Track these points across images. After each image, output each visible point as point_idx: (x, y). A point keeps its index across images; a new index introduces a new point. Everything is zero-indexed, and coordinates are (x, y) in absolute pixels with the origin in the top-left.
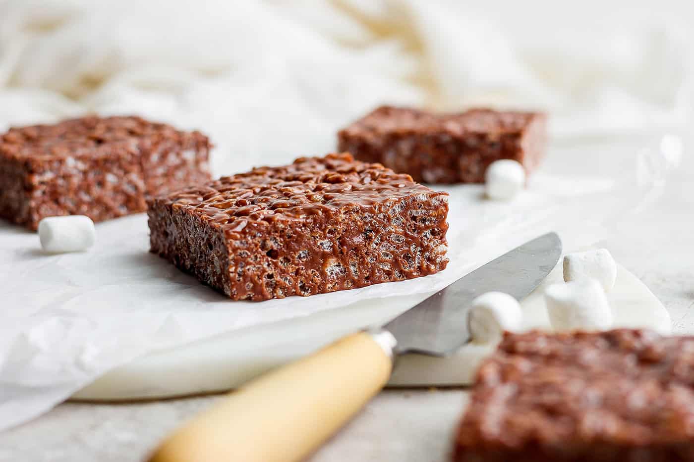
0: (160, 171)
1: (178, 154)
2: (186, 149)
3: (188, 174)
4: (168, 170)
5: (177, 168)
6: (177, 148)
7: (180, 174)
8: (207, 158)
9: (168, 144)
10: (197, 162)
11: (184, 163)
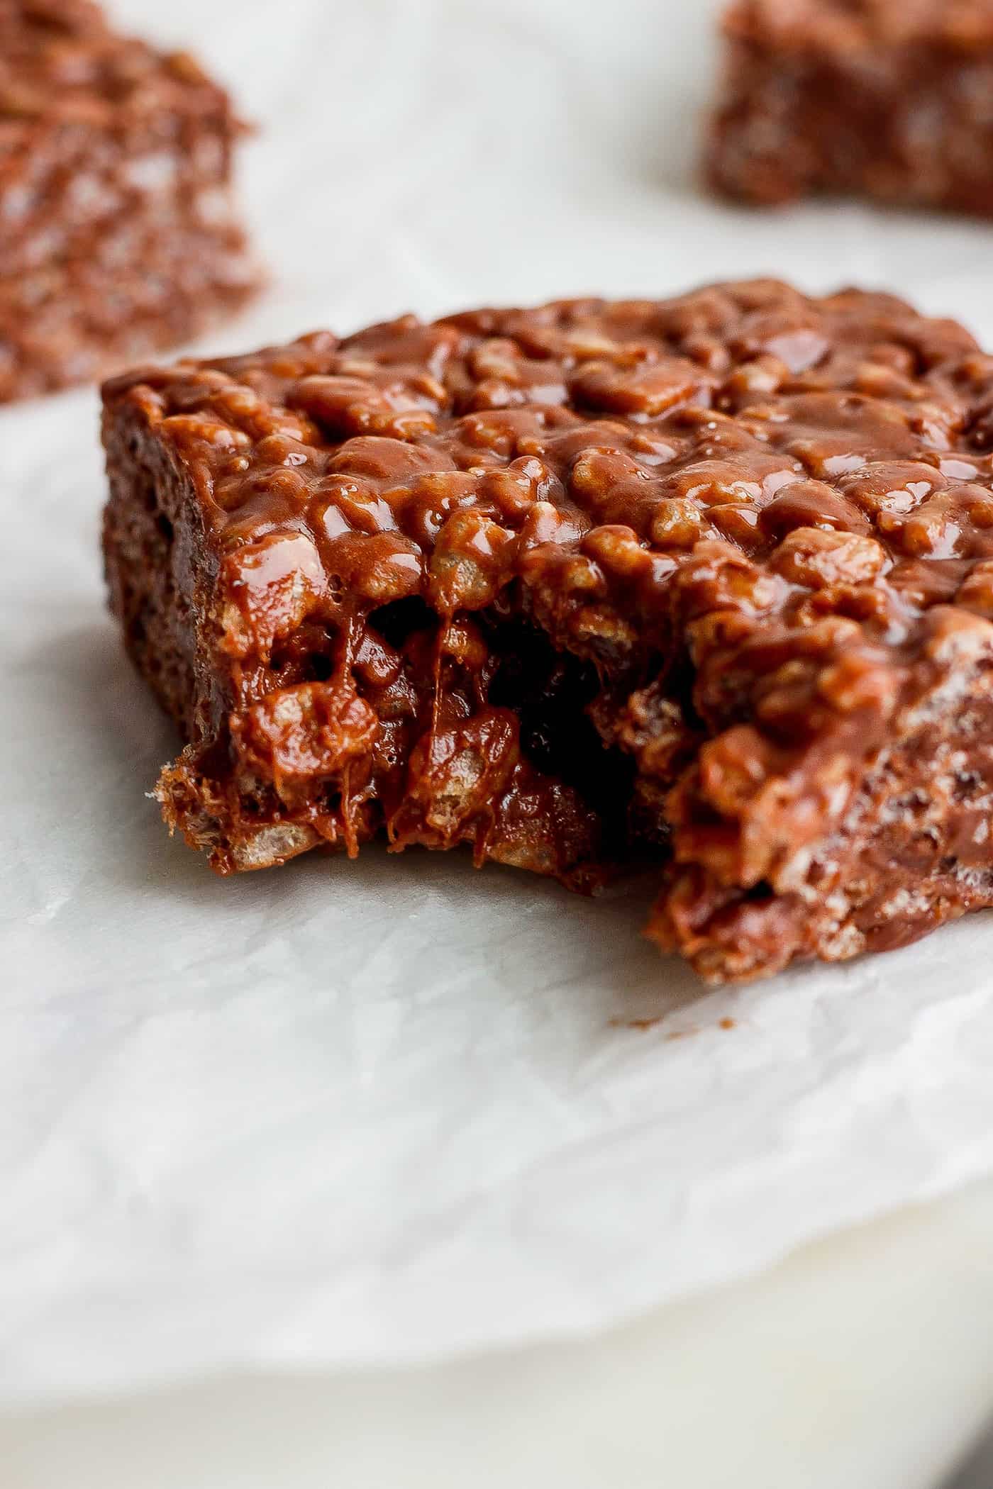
0: (41, 247)
1: (109, 178)
2: (140, 154)
3: (150, 243)
4: (73, 240)
5: (104, 227)
6: (103, 155)
7: (118, 250)
8: (223, 174)
9: (71, 145)
10: (185, 194)
11: (134, 202)
